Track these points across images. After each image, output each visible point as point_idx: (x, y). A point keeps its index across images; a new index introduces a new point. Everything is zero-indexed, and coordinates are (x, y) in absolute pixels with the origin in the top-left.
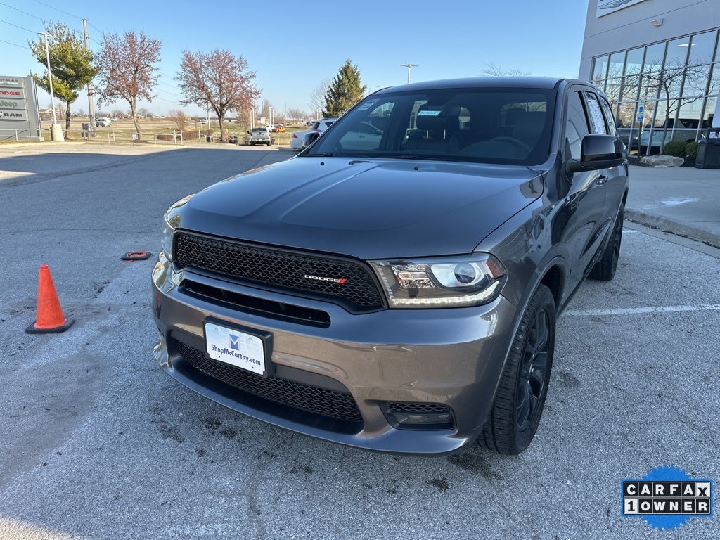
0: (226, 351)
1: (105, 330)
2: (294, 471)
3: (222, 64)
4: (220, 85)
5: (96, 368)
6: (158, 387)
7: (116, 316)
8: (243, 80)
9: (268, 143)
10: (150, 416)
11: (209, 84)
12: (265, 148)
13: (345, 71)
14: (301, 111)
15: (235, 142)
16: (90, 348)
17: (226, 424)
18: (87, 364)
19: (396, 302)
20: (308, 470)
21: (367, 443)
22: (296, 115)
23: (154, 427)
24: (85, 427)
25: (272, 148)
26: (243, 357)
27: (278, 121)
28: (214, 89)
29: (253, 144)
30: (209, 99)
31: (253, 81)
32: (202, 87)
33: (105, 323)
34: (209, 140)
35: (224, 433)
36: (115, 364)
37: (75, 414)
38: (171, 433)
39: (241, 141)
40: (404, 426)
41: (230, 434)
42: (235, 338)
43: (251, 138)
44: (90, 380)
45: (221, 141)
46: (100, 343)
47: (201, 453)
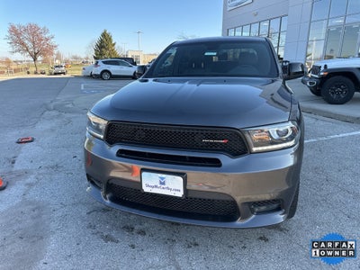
0: (156, 186)
1: (30, 185)
2: (189, 247)
3: (34, 31)
4: (34, 43)
5: (38, 208)
6: (84, 213)
7: (32, 176)
8: (47, 40)
9: (64, 73)
10: (90, 230)
11: (26, 42)
12: (62, 76)
13: (104, 35)
14: (78, 56)
15: (44, 73)
16: (27, 197)
17: (137, 227)
18: (31, 207)
19: (254, 149)
20: (196, 245)
21: (242, 225)
22: (76, 58)
23: (96, 237)
24: (52, 244)
25: (67, 76)
26: (168, 188)
27: (66, 62)
28: (30, 45)
29: (55, 74)
30: (27, 50)
31: (52, 40)
32: (23, 44)
33: (28, 181)
34: (28, 73)
35: (139, 233)
36: (49, 204)
37: (42, 238)
38: (107, 238)
39: (47, 73)
40: (259, 213)
41: (142, 233)
42: (162, 178)
43: (54, 71)
44: (39, 216)
45: (36, 73)
46: (32, 193)
47: (133, 247)
